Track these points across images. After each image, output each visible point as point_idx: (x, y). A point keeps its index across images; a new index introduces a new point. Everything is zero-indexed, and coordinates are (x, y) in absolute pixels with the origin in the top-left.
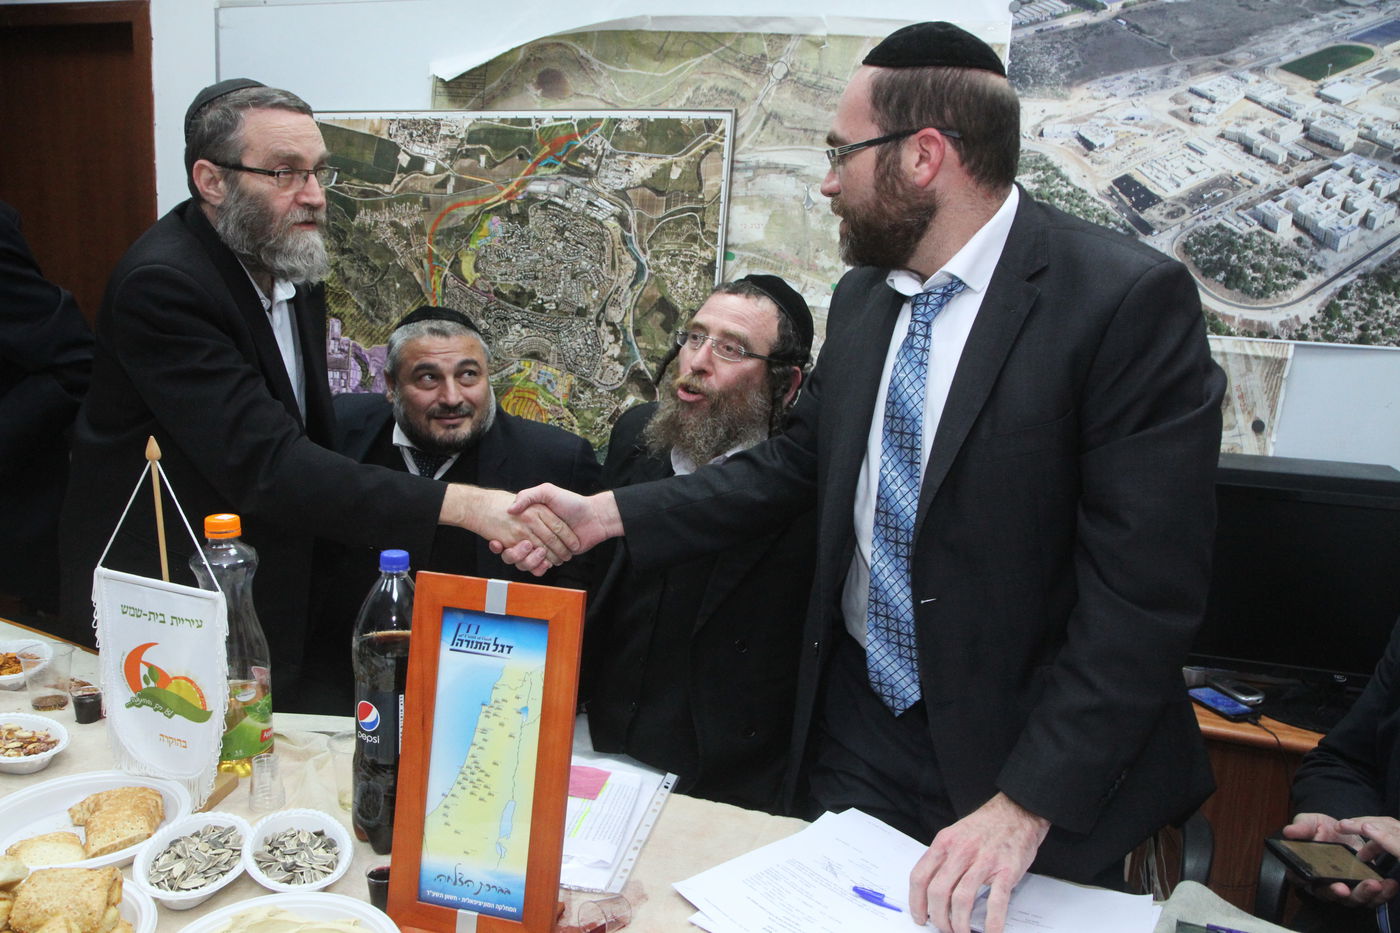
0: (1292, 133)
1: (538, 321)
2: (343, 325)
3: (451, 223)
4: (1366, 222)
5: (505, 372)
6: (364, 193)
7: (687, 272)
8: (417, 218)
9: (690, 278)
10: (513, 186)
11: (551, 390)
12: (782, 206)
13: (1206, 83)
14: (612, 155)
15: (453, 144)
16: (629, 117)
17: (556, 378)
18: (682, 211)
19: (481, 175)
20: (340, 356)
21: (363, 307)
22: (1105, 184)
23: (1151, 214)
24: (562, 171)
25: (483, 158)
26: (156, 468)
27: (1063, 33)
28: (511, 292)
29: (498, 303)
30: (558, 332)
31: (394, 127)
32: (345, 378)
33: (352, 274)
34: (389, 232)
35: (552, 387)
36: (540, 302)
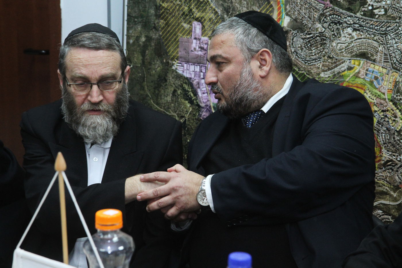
1: (368, 25)
2: (203, 27)
5: (336, 70)
11: (377, 86)
17: (382, 75)
20: (200, 53)
21: (220, 13)
26: (64, 177)
29: (333, 9)
30: (386, 34)
32: (204, 71)
35: (379, 84)
36: (370, 8)
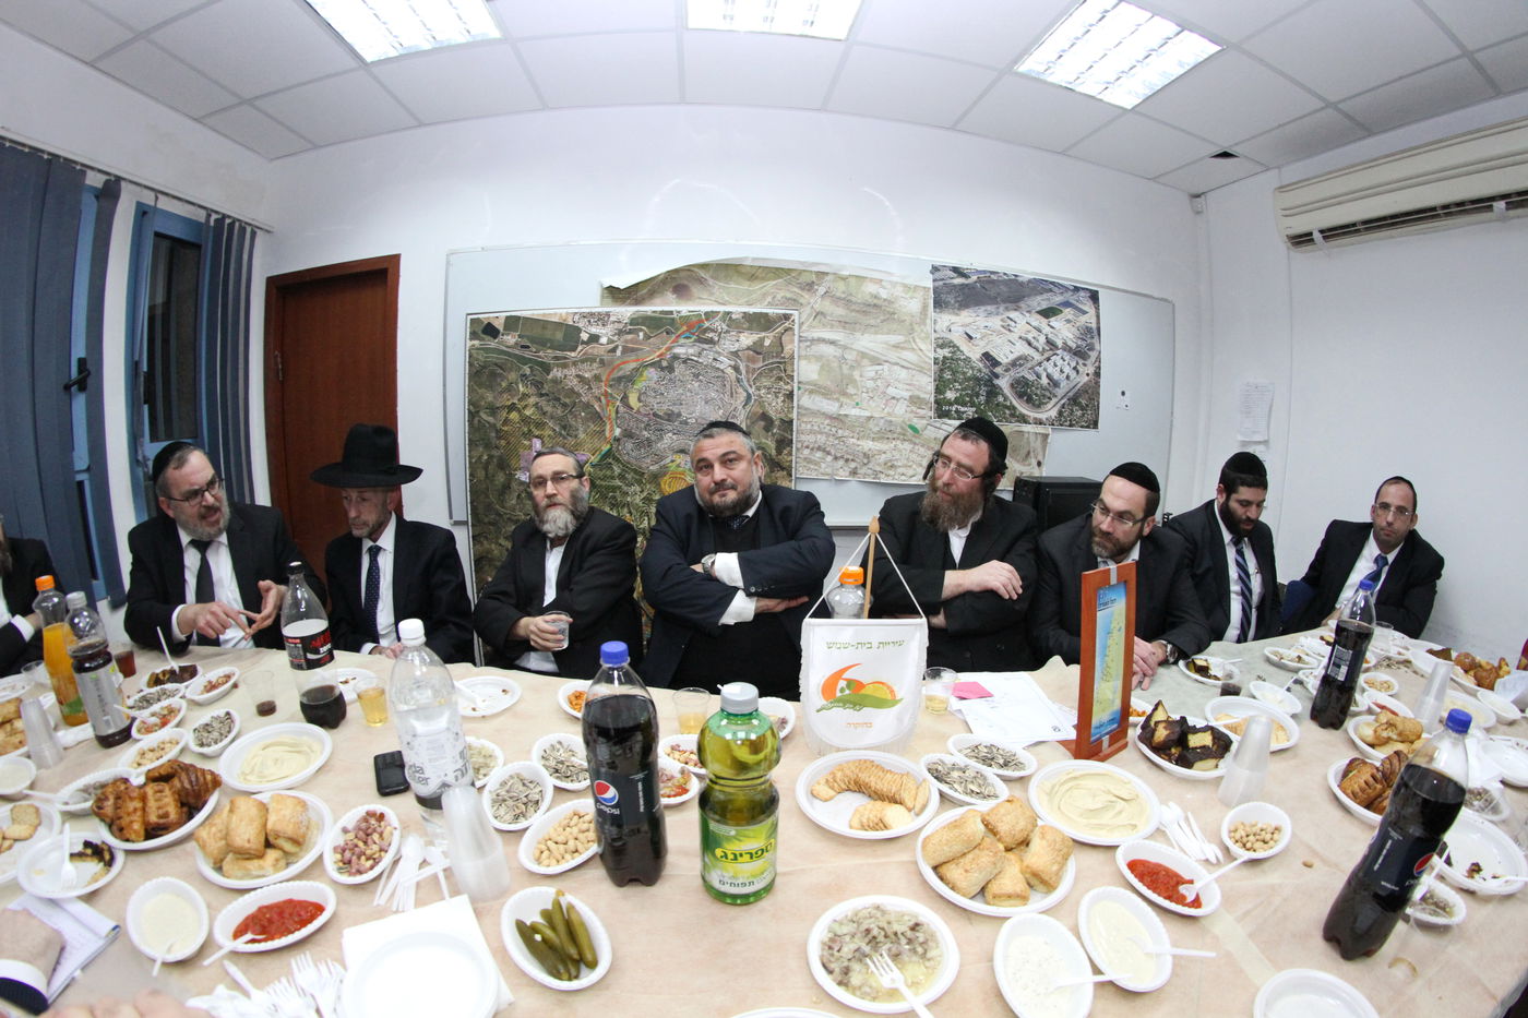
0: (1042, 339)
1: (684, 430)
3: (621, 373)
4: (1068, 377)
5: (663, 463)
6: (556, 358)
7: (777, 397)
8: (595, 372)
9: (779, 401)
10: (663, 350)
12: (828, 360)
13: (1013, 315)
14: (727, 332)
15: (621, 326)
16: (737, 310)
18: (772, 363)
19: (641, 344)
21: (557, 430)
22: (978, 356)
23: (998, 370)
24: (695, 341)
25: (641, 334)
27: (955, 286)
28: (665, 414)
29: (656, 421)
31: (577, 317)
33: (548, 409)
34: (575, 381)
36: (684, 418)
